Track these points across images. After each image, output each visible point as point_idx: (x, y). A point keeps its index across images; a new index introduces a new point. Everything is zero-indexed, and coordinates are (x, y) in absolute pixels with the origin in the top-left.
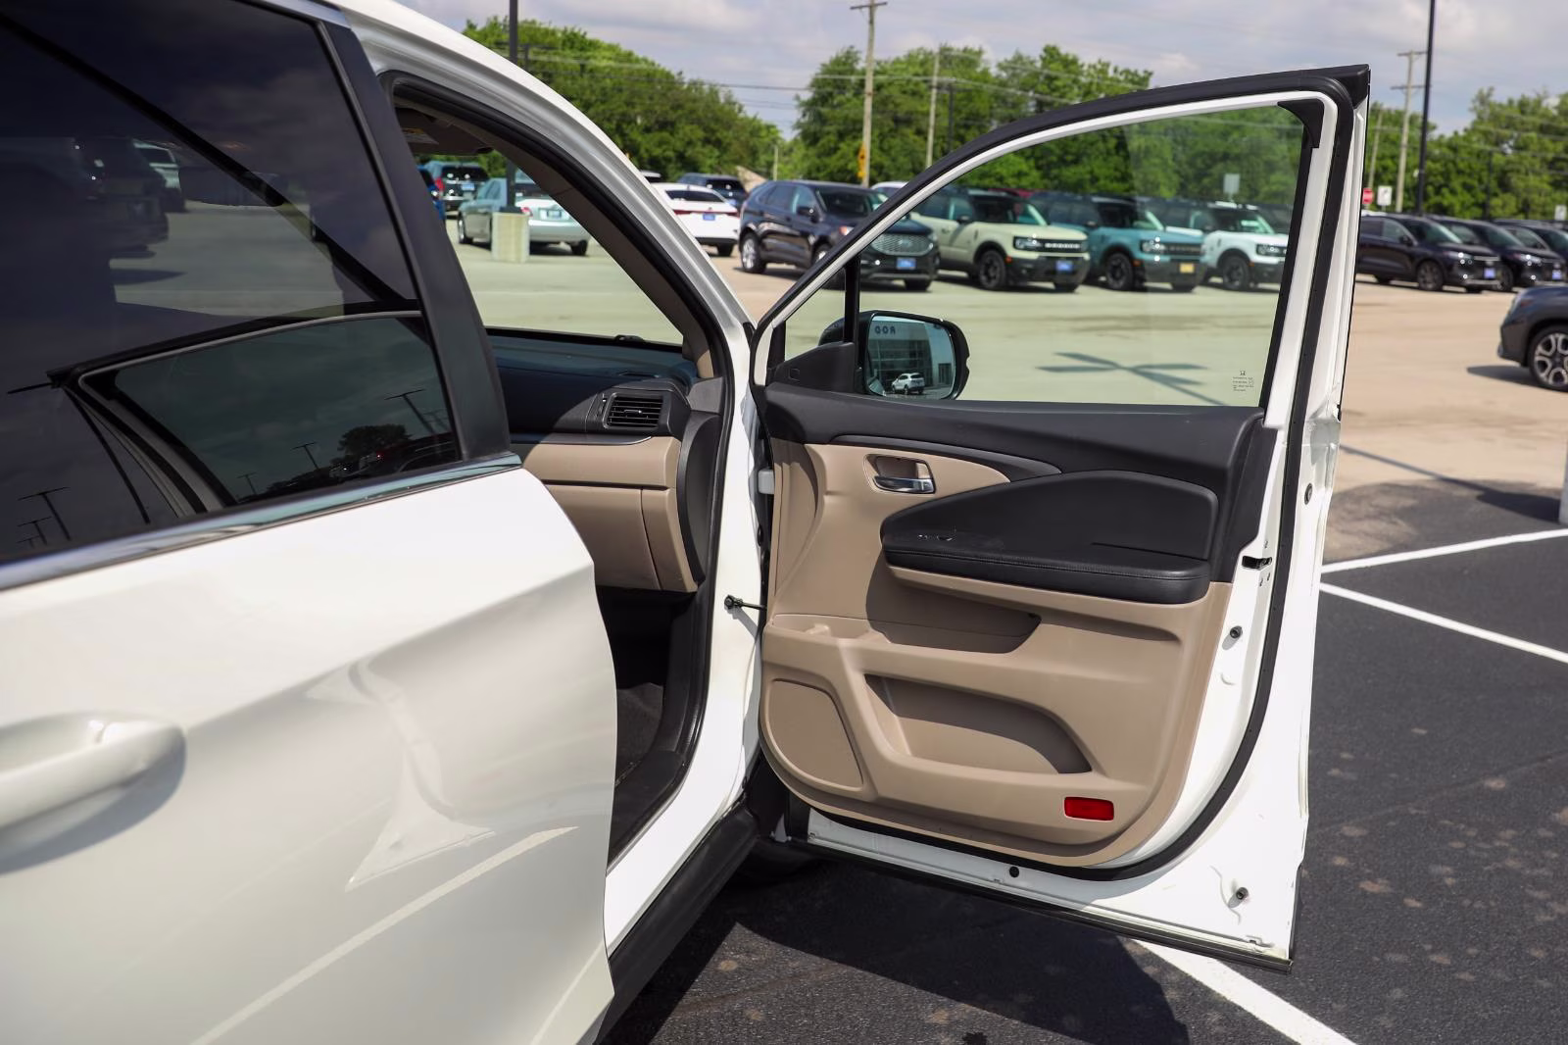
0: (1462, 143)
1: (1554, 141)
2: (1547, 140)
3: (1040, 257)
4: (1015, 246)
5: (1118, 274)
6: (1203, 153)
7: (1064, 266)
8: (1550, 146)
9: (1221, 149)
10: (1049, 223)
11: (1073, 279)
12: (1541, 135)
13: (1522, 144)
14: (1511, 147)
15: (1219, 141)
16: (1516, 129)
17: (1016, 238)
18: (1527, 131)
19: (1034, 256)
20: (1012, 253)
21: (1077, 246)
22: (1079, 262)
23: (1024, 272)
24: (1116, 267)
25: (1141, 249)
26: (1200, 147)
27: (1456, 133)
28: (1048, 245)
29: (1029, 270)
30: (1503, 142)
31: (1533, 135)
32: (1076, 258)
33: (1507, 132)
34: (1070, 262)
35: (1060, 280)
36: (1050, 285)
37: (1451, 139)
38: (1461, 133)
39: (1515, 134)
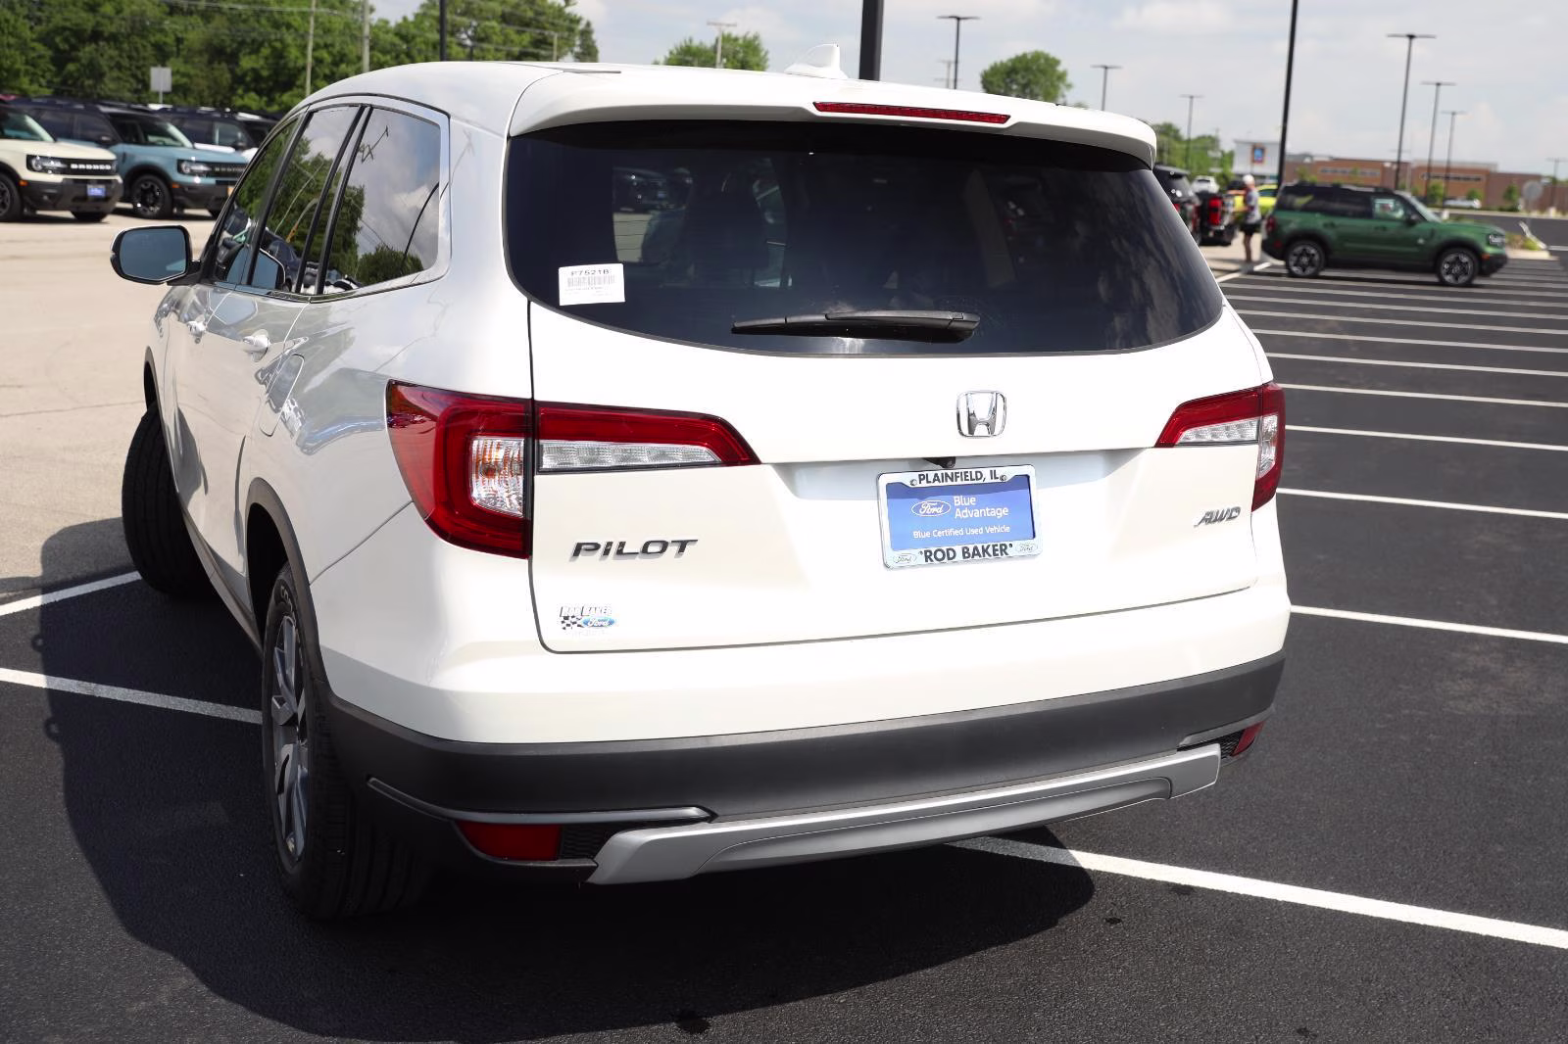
0: (413, 31)
1: (519, 32)
2: (511, 31)
3: (64, 179)
4: (29, 167)
5: (150, 200)
6: (64, 29)
7: (95, 191)
8: (514, 37)
9: (89, 26)
10: (55, 140)
11: (104, 206)
12: (504, 25)
13: (483, 35)
14: (469, 37)
15: (84, 15)
16: (474, 17)
17: (30, 158)
18: (488, 19)
19: (58, 179)
20: (27, 175)
21: (108, 167)
22: (113, 186)
23: (46, 198)
24: (145, 192)
25: (180, 170)
26: (58, 20)
27: (405, 19)
28: (74, 166)
29: (50, 196)
30: (458, 31)
31: (494, 23)
32: (109, 181)
33: (465, 20)
34: (102, 187)
35: (86, 207)
36: (68, 214)
37: (399, 26)
38: (411, 18)
39: (474, 23)
